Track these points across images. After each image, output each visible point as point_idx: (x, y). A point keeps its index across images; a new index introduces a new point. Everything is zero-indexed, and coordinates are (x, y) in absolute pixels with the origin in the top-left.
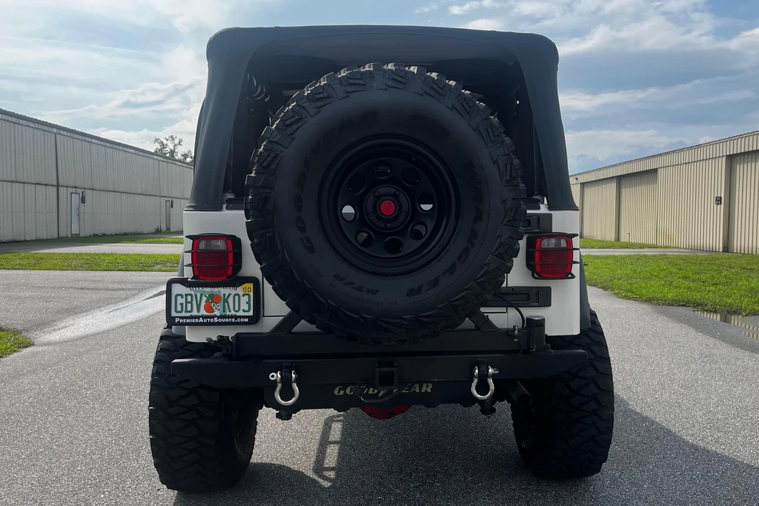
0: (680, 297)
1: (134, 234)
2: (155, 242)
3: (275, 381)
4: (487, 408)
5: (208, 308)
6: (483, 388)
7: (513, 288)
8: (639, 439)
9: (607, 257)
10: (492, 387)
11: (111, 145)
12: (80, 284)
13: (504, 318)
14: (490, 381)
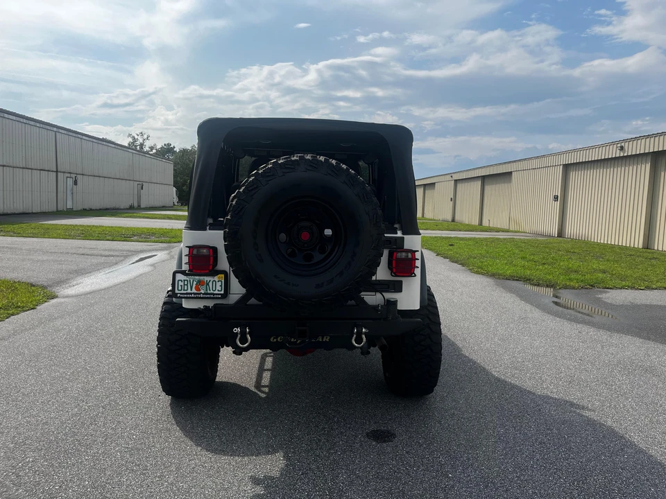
0: (515, 274)
1: (113, 209)
2: (131, 217)
3: (237, 333)
4: (365, 352)
5: (197, 289)
6: (359, 340)
7: (379, 281)
8: (463, 373)
9: (470, 239)
10: (364, 339)
11: (97, 141)
12: (81, 251)
13: (373, 299)
14: (364, 336)
